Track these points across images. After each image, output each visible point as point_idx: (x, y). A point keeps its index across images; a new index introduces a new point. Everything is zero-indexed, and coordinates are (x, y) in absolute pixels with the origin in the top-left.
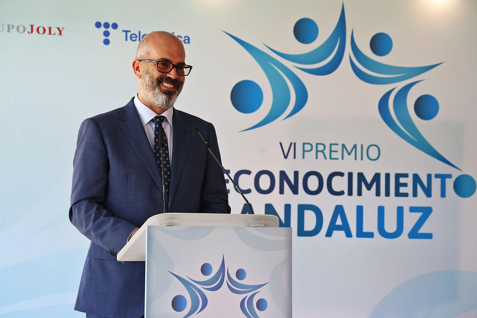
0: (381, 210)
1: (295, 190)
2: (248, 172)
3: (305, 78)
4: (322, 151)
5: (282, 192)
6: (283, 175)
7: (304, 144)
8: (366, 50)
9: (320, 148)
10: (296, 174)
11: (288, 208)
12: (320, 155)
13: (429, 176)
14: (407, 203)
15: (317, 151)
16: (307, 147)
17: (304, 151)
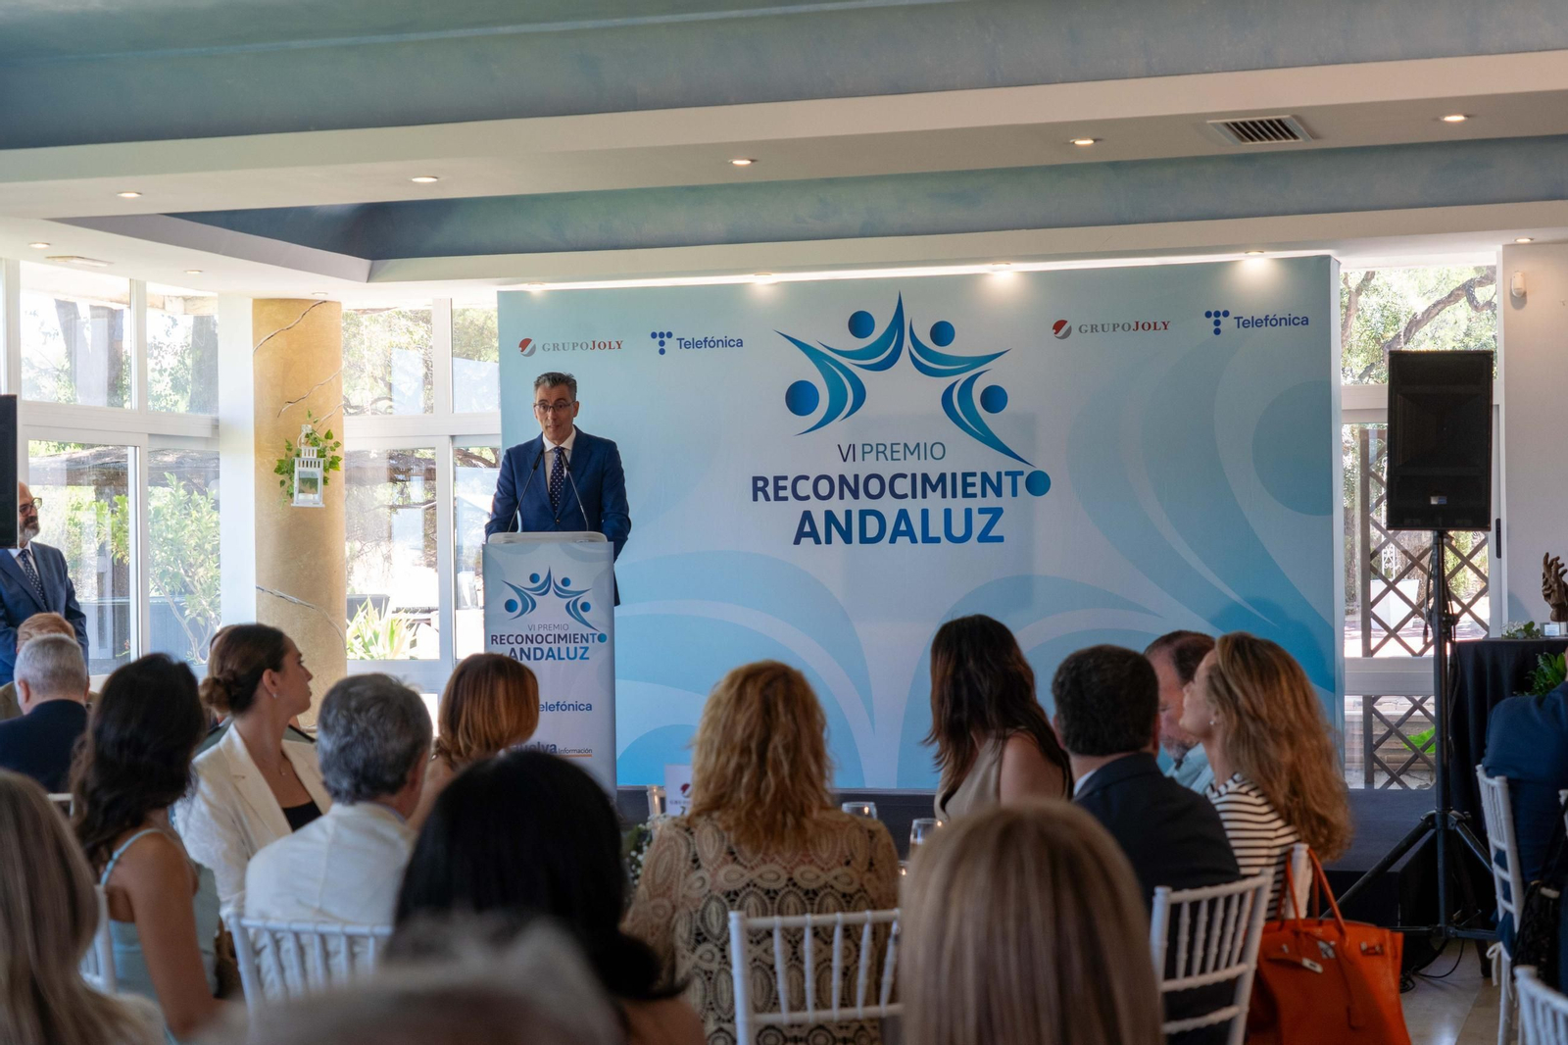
0: (948, 513)
1: (856, 495)
2: (806, 478)
3: (861, 374)
4: (883, 452)
5: (842, 497)
6: (842, 478)
7: (863, 445)
8: (926, 340)
9: (881, 448)
10: (856, 477)
11: (848, 514)
12: (881, 456)
13: (999, 474)
14: (975, 504)
15: (878, 452)
16: (868, 449)
17: (864, 453)
